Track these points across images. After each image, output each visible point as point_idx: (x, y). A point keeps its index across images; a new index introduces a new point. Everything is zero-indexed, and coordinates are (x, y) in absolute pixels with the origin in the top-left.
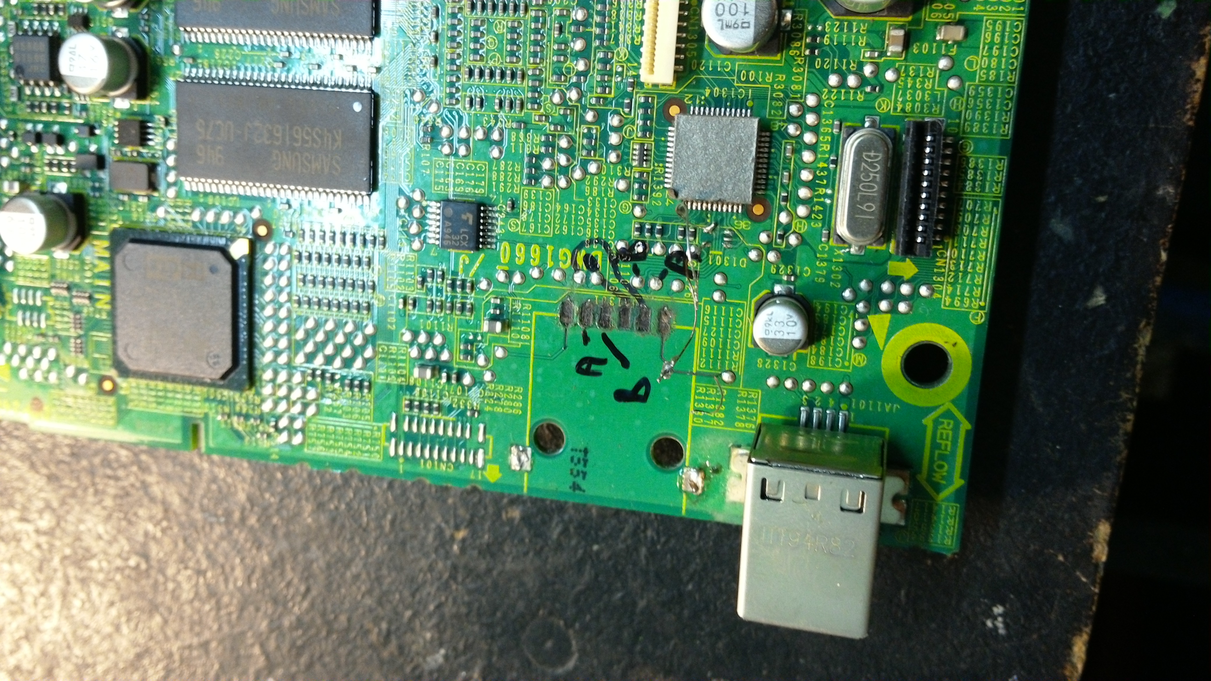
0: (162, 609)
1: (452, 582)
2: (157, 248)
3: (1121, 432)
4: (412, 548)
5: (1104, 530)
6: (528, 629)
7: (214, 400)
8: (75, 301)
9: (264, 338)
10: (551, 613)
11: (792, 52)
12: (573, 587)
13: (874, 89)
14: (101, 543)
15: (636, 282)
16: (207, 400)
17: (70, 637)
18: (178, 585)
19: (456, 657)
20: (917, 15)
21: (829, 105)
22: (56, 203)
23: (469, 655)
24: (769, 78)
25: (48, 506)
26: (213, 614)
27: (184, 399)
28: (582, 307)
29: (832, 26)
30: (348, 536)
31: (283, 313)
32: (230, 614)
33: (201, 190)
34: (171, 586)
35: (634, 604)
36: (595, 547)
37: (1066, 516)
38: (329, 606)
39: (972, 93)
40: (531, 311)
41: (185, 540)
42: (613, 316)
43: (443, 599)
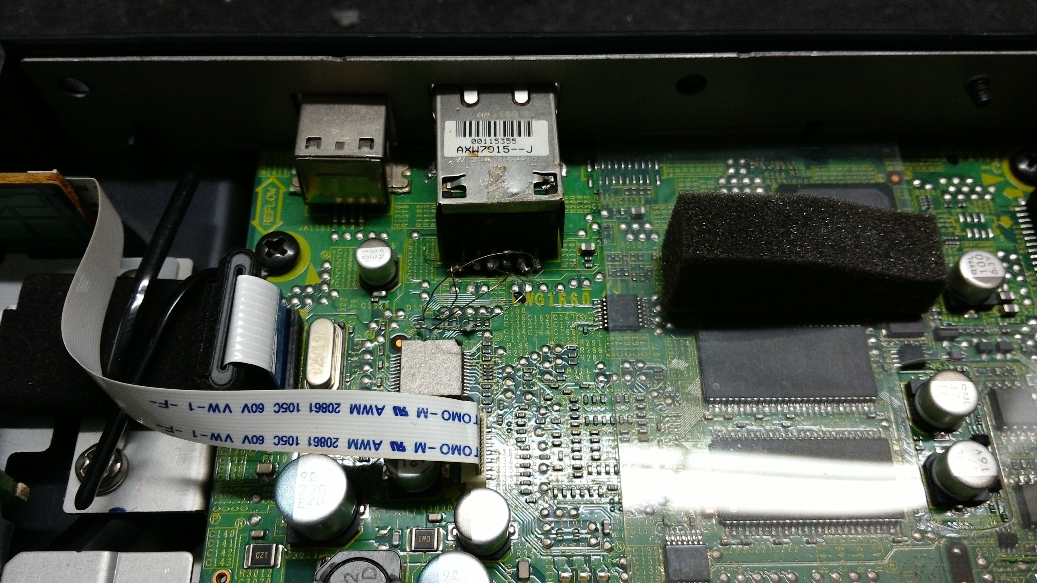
16: (809, 178)
27: (829, 176)
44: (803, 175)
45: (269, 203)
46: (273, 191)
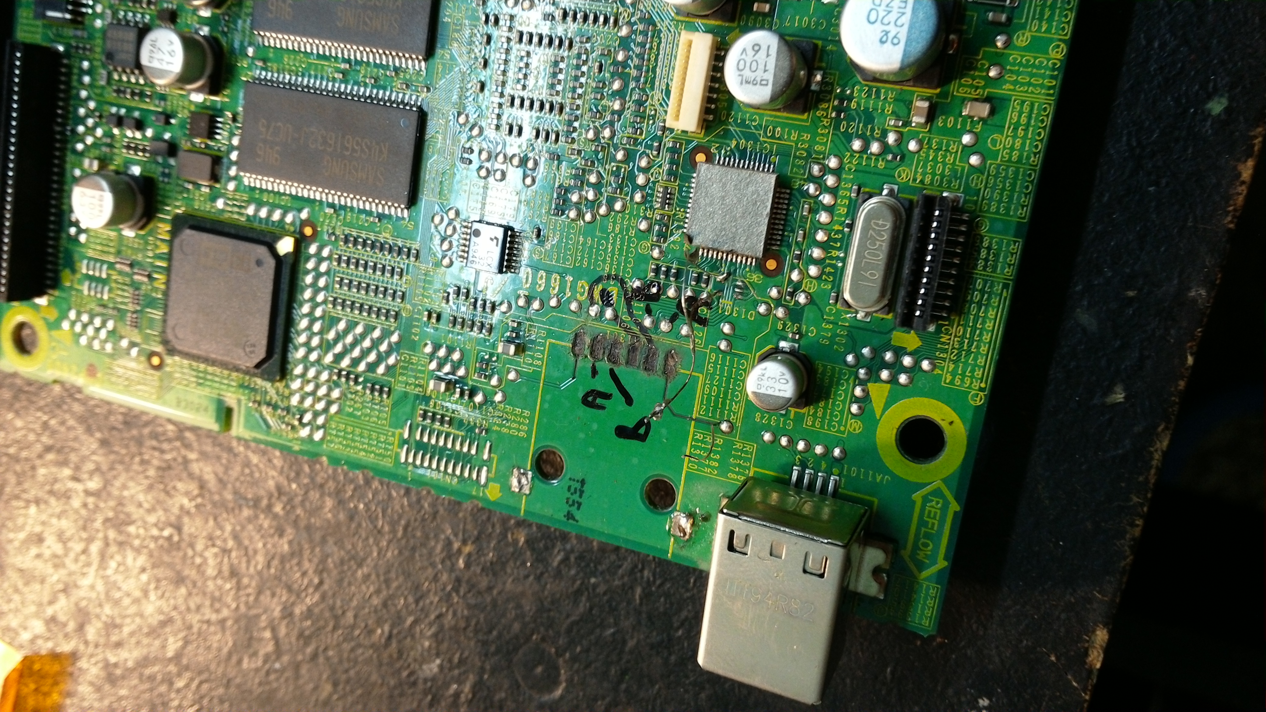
0: (188, 582)
1: (454, 594)
2: (211, 236)
3: (1128, 536)
4: (421, 556)
5: (1101, 636)
6: (521, 652)
7: (247, 387)
8: (136, 277)
9: (299, 334)
10: (543, 639)
11: (818, 113)
12: (568, 616)
13: (895, 158)
14: (141, 511)
15: (647, 322)
16: (241, 386)
17: (102, 597)
18: (205, 560)
19: (451, 669)
20: (945, 88)
21: (850, 169)
22: (128, 184)
23: (463, 669)
24: (794, 136)
25: (98, 469)
26: (233, 592)
27: (221, 383)
28: (594, 340)
29: (861, 91)
30: (364, 535)
31: (318, 312)
32: (248, 595)
33: (258, 186)
34: (198, 560)
35: (624, 642)
36: (593, 580)
37: (1063, 616)
38: (339, 603)
39: (993, 171)
40: (545, 338)
41: (215, 519)
42: (622, 352)
43: (444, 610)
45: (929, 537)
46: (921, 556)
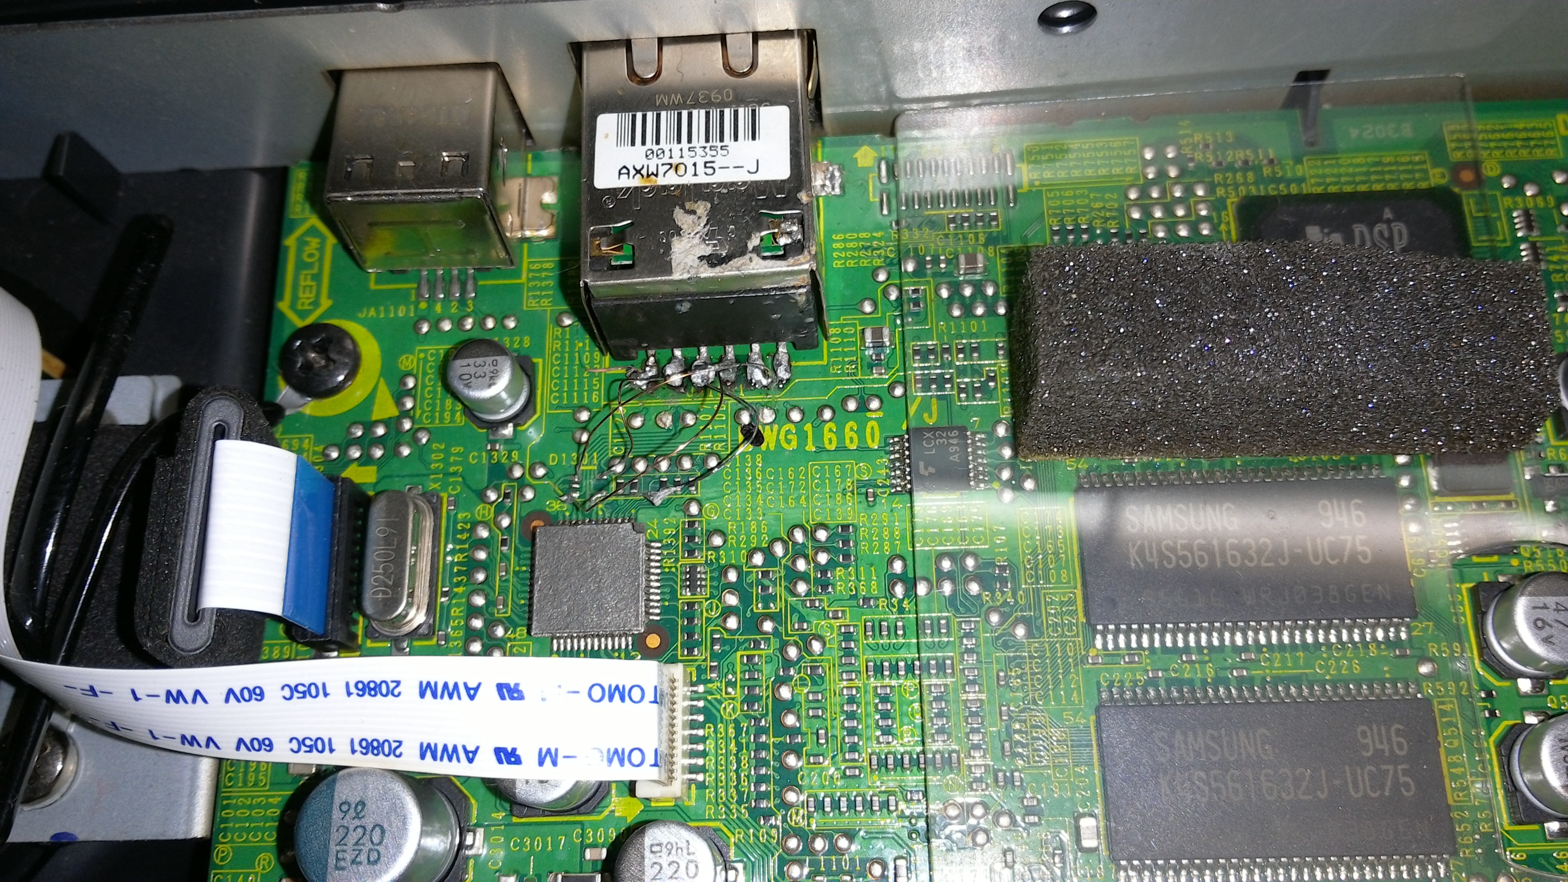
7: (1290, 181)
16: (1299, 180)
44: (1289, 175)
45: (309, 266)
46: (314, 242)
